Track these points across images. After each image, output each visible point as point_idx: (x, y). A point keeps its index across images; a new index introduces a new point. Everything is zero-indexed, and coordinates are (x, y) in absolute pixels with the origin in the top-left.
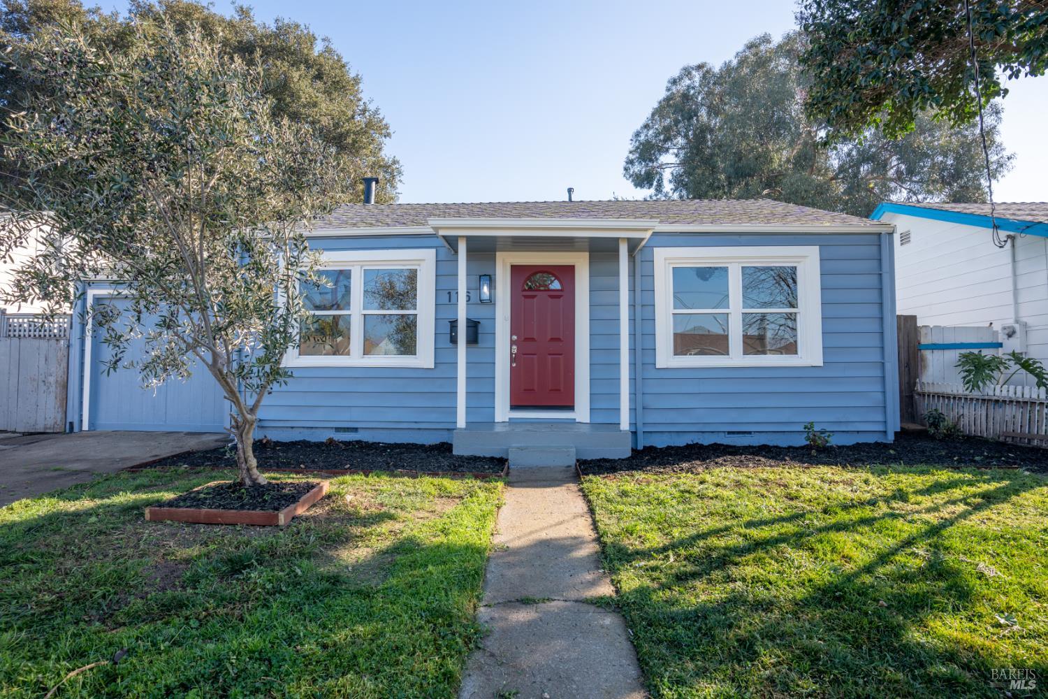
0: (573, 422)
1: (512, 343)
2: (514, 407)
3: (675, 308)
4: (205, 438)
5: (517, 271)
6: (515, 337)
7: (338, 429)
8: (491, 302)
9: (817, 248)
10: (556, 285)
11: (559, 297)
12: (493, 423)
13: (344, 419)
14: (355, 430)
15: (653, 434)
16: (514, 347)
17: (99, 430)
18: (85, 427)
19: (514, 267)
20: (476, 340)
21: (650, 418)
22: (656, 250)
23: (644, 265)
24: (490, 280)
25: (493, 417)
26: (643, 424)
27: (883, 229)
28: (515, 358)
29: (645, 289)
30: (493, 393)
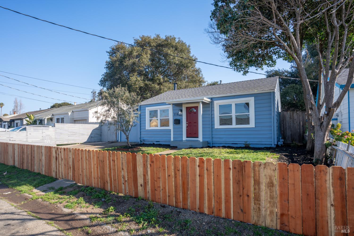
0: (198, 140)
2: (187, 137)
3: (219, 114)
4: (136, 143)
5: (187, 108)
6: (187, 122)
7: (156, 142)
8: (181, 115)
9: (254, 97)
10: (195, 111)
11: (195, 113)
12: (182, 140)
13: (158, 139)
14: (159, 142)
16: (187, 124)
17: (122, 141)
18: (119, 141)
19: (186, 107)
20: (179, 123)
21: (214, 140)
22: (215, 101)
23: (212, 105)
24: (181, 111)
25: (182, 139)
26: (212, 141)
27: (272, 91)
28: (187, 127)
29: (212, 110)
30: (182, 134)
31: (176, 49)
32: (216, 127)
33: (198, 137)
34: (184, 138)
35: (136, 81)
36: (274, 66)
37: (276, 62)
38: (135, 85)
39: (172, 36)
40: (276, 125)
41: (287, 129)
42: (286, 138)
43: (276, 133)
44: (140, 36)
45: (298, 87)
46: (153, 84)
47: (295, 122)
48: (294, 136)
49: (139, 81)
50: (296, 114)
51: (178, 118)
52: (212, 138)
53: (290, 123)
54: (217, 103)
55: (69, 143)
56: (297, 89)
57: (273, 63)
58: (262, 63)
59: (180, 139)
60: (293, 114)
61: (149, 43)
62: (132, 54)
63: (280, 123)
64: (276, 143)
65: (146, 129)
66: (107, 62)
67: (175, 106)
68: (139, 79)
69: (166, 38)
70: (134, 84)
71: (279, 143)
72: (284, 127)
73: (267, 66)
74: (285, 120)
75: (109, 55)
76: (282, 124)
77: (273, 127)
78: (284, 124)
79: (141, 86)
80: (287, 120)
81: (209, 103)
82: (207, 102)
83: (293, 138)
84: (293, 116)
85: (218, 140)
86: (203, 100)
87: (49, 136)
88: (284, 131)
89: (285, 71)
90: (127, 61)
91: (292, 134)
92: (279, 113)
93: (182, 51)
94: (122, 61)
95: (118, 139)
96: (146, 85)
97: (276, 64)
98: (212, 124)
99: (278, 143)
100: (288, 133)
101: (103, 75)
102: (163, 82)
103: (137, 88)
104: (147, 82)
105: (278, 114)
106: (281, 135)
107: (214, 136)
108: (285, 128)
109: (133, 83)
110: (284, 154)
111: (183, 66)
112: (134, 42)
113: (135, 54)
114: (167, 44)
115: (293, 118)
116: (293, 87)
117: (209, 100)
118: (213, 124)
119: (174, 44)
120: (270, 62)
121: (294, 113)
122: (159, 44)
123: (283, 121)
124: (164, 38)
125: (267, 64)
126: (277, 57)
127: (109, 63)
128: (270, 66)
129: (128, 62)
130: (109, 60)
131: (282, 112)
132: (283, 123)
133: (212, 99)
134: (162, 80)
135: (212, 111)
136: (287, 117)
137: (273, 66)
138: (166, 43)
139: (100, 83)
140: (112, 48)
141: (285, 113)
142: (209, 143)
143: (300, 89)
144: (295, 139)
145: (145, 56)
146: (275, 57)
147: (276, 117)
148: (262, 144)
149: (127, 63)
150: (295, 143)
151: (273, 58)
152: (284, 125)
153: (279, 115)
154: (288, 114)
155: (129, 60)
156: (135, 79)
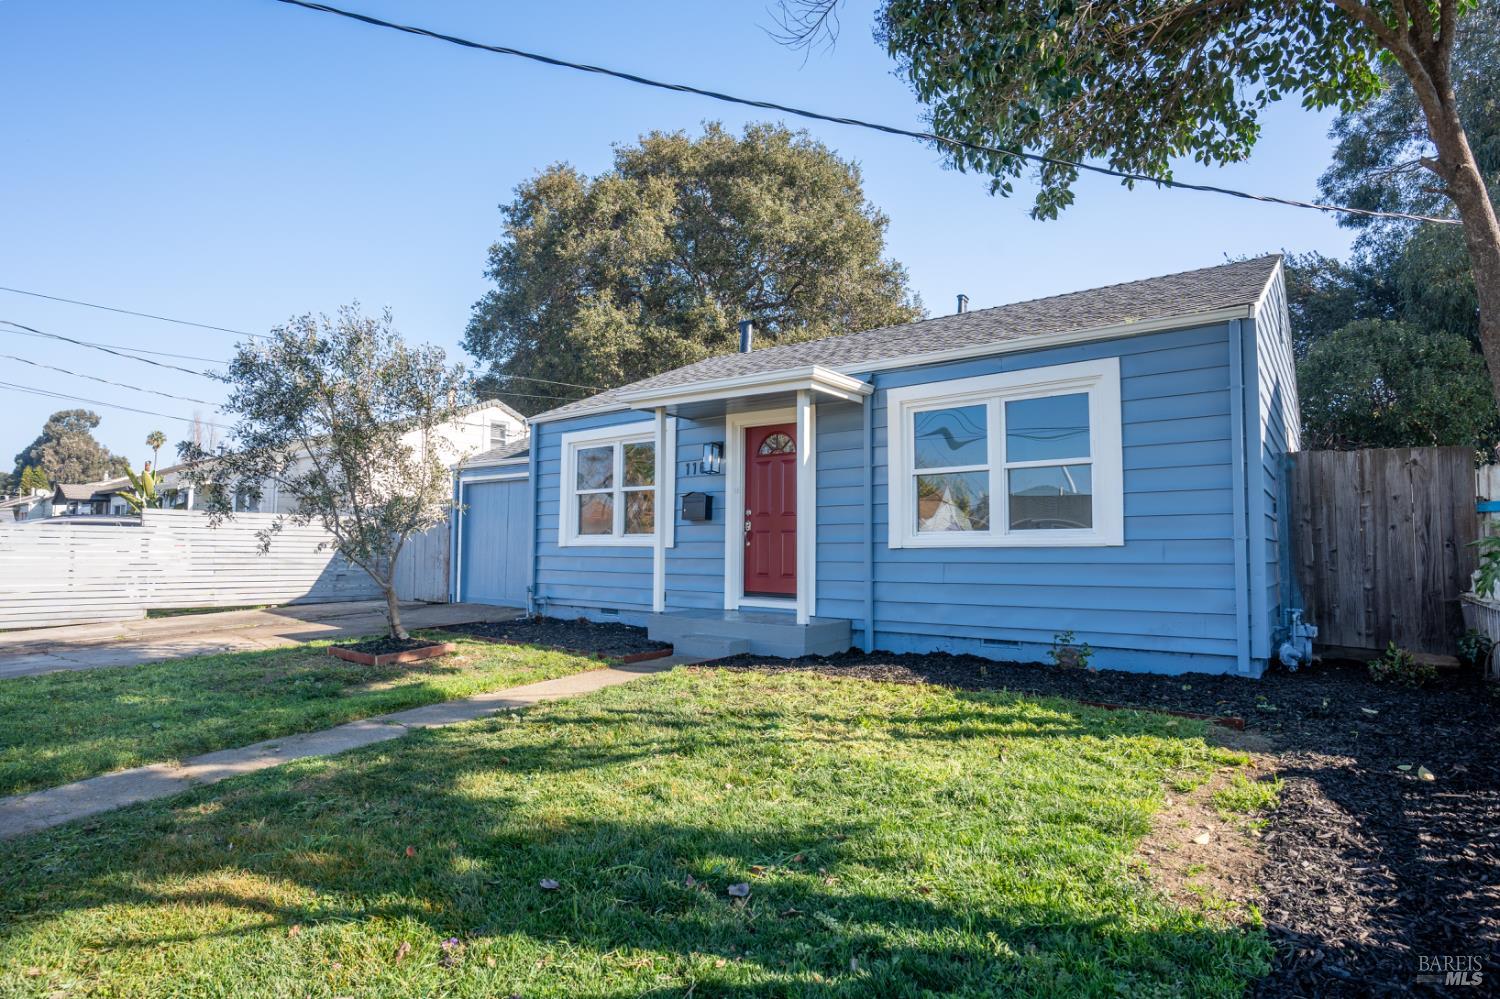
0: (792, 612)
1: (747, 518)
2: (748, 593)
3: (916, 467)
5: (750, 433)
6: (749, 512)
7: (604, 610)
8: (720, 473)
9: (1117, 360)
10: (791, 448)
11: (791, 462)
12: (721, 611)
13: (609, 599)
14: (615, 611)
15: (891, 636)
16: (749, 524)
17: (469, 602)
18: (458, 600)
19: (747, 429)
20: (709, 516)
21: (886, 614)
22: (890, 392)
23: (878, 413)
24: (720, 448)
25: (723, 604)
26: (874, 622)
27: (1232, 315)
28: (749, 536)
29: (877, 444)
30: (723, 576)
31: (790, 182)
32: (894, 542)
33: (792, 596)
34: (733, 597)
35: (608, 325)
36: (1241, 152)
37: (1253, 128)
38: (603, 345)
39: (776, 125)
40: (1261, 530)
41: (1341, 556)
42: (1331, 615)
43: (1262, 581)
44: (640, 137)
45: (1401, 331)
46: (681, 340)
47: (1395, 517)
48: (1388, 609)
49: (620, 326)
50: (1398, 463)
51: (702, 485)
52: (874, 602)
53: (1363, 523)
54: (902, 405)
55: (216, 605)
56: (1391, 341)
57: (1234, 137)
58: (1164, 141)
59: (710, 605)
60: (1380, 466)
61: (673, 161)
62: (593, 210)
63: (1292, 519)
64: (1264, 651)
65: (561, 543)
66: (494, 250)
67: (694, 424)
68: (619, 316)
69: (749, 135)
70: (595, 339)
71: (1286, 649)
72: (1317, 546)
73: (1198, 158)
74: (1328, 501)
75: (509, 219)
76: (1308, 529)
77: (1240, 546)
78: (1323, 524)
79: (629, 346)
80: (1339, 502)
81: (859, 400)
82: (846, 397)
83: (1382, 612)
84: (1383, 480)
85: (909, 614)
86: (810, 379)
87: (154, 567)
88: (1316, 568)
89: (1322, 260)
90: (572, 242)
91: (1374, 588)
92: (1285, 462)
93: (818, 189)
94: (554, 243)
95: (452, 592)
96: (651, 342)
97: (1253, 140)
98: (873, 525)
99: (1276, 644)
100: (1350, 585)
101: (479, 304)
102: (726, 330)
103: (609, 356)
104: (655, 332)
105: (1279, 464)
106: (1297, 594)
107: (883, 592)
108: (1326, 550)
109: (593, 333)
110: (1319, 761)
111: (819, 253)
112: (616, 164)
113: (606, 207)
114: (751, 160)
115: (1384, 492)
116: (1371, 332)
117: (856, 385)
118: (877, 524)
119: (781, 159)
120: (1214, 132)
121: (1384, 461)
122: (720, 163)
123: (1314, 506)
124: (739, 137)
125: (1196, 143)
126: (1260, 95)
127: (507, 255)
128: (1218, 156)
129: (578, 246)
130: (505, 242)
131: (1305, 455)
132: (1313, 522)
133: (873, 378)
134: (723, 322)
135: (873, 448)
136: (1338, 488)
137: (1236, 158)
138: (746, 155)
139: (466, 343)
140: (522, 193)
141: (1326, 458)
142: (856, 631)
143: (1408, 343)
144: (1394, 622)
145: (648, 216)
146: (1245, 92)
147: (1261, 484)
148: (1173, 653)
149: (569, 248)
150: (1403, 659)
151: (1237, 99)
152: (1317, 532)
153: (1289, 471)
154: (1344, 467)
155: (582, 234)
156: (603, 319)
